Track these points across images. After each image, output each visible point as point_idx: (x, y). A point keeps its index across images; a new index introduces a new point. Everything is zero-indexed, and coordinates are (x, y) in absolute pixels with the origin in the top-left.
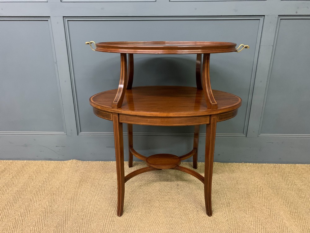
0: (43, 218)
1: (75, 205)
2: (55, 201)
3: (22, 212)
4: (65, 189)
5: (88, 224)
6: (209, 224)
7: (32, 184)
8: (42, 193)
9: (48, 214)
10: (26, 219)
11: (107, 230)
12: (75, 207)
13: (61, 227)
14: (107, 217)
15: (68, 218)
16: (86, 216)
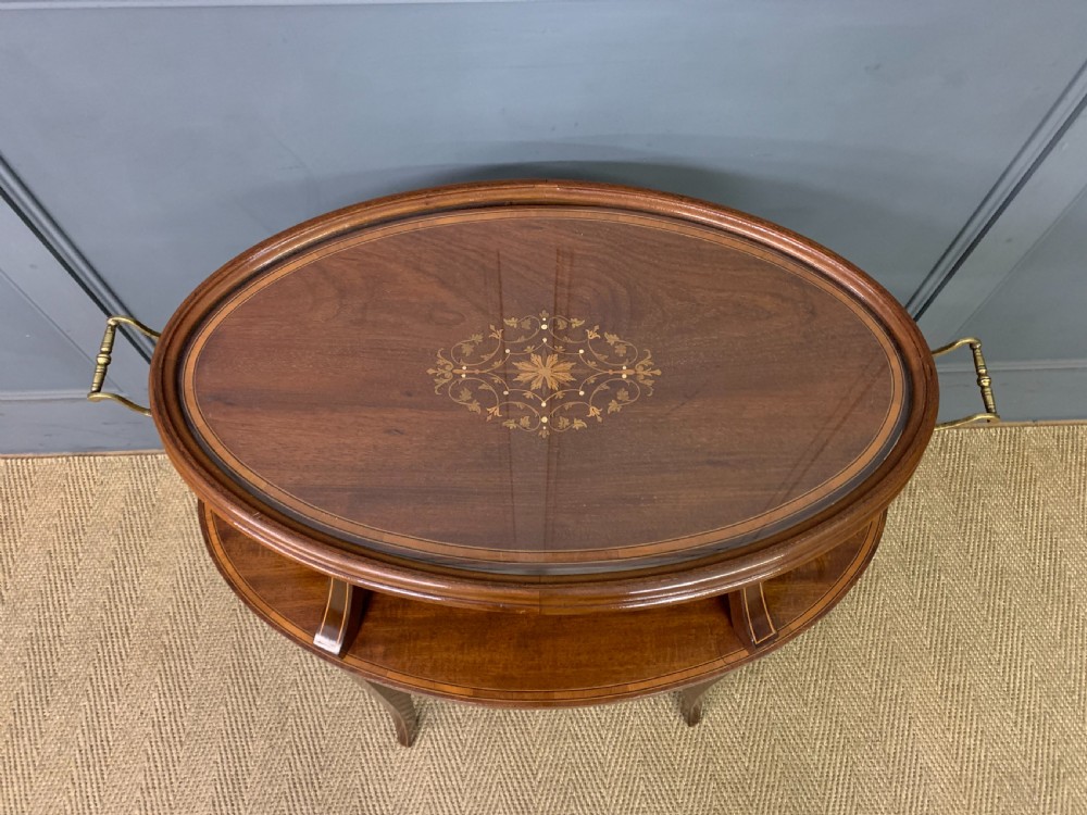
0: (160, 769)
1: (251, 700)
2: (179, 686)
3: (82, 744)
4: (198, 619)
5: (312, 783)
6: (686, 761)
7: (73, 595)
8: (124, 645)
9: (174, 751)
10: (105, 777)
11: (377, 808)
12: (254, 710)
13: (229, 803)
14: (367, 753)
15: (243, 764)
16: (301, 752)
